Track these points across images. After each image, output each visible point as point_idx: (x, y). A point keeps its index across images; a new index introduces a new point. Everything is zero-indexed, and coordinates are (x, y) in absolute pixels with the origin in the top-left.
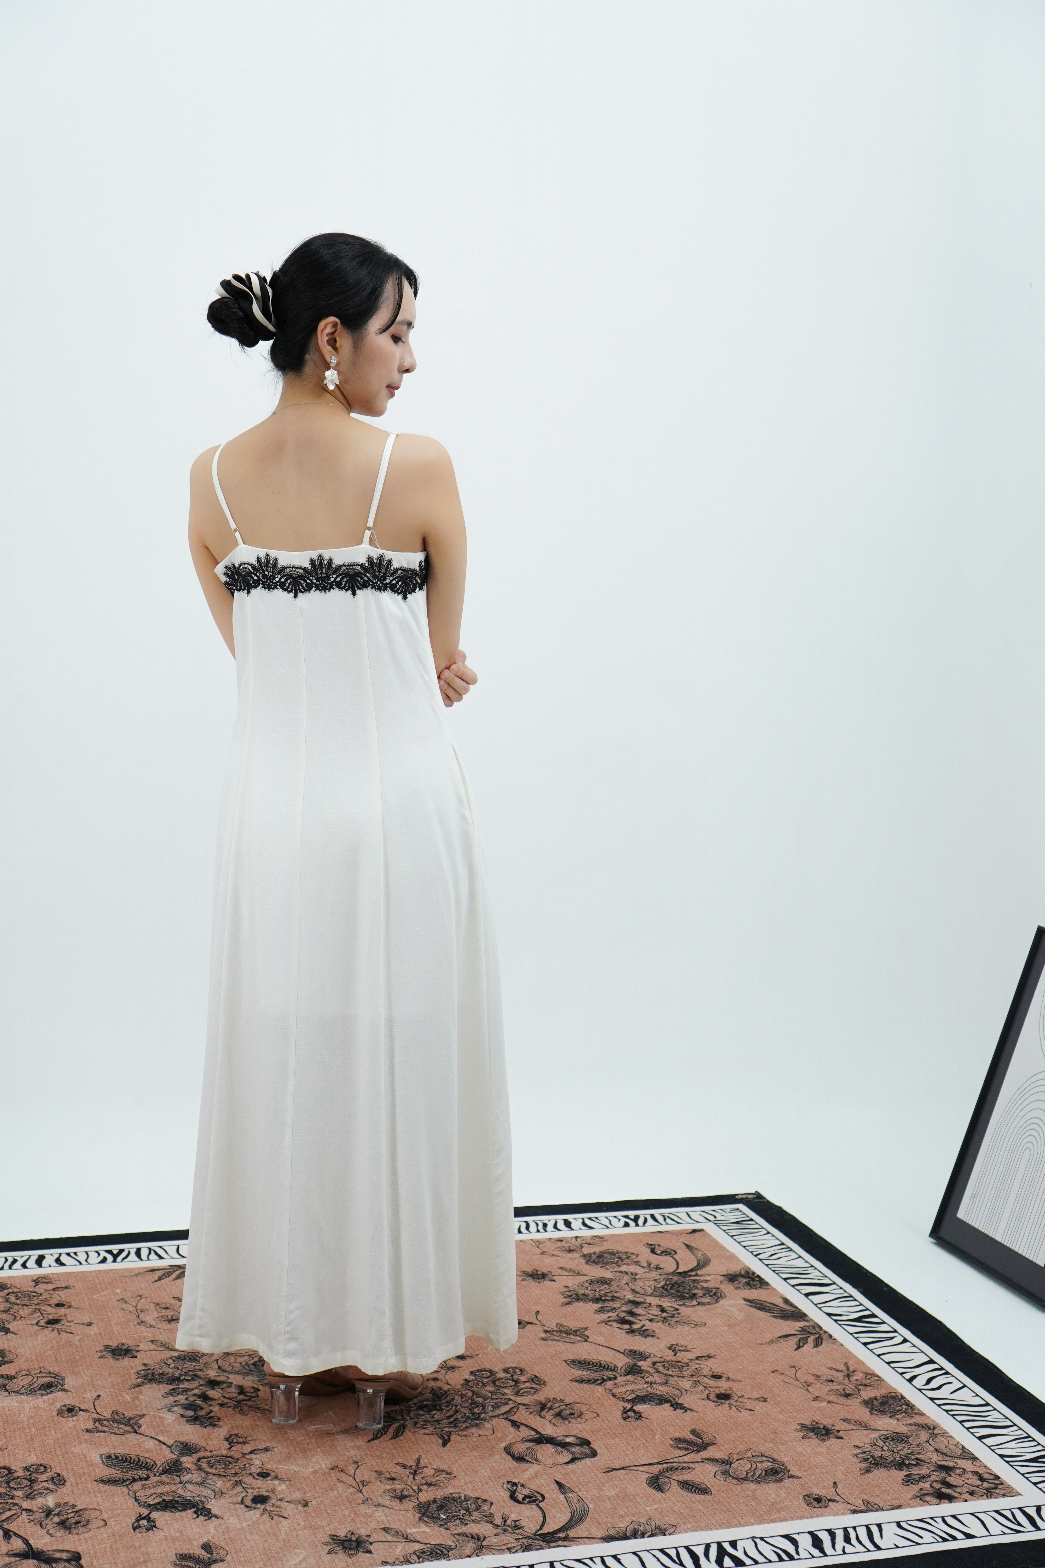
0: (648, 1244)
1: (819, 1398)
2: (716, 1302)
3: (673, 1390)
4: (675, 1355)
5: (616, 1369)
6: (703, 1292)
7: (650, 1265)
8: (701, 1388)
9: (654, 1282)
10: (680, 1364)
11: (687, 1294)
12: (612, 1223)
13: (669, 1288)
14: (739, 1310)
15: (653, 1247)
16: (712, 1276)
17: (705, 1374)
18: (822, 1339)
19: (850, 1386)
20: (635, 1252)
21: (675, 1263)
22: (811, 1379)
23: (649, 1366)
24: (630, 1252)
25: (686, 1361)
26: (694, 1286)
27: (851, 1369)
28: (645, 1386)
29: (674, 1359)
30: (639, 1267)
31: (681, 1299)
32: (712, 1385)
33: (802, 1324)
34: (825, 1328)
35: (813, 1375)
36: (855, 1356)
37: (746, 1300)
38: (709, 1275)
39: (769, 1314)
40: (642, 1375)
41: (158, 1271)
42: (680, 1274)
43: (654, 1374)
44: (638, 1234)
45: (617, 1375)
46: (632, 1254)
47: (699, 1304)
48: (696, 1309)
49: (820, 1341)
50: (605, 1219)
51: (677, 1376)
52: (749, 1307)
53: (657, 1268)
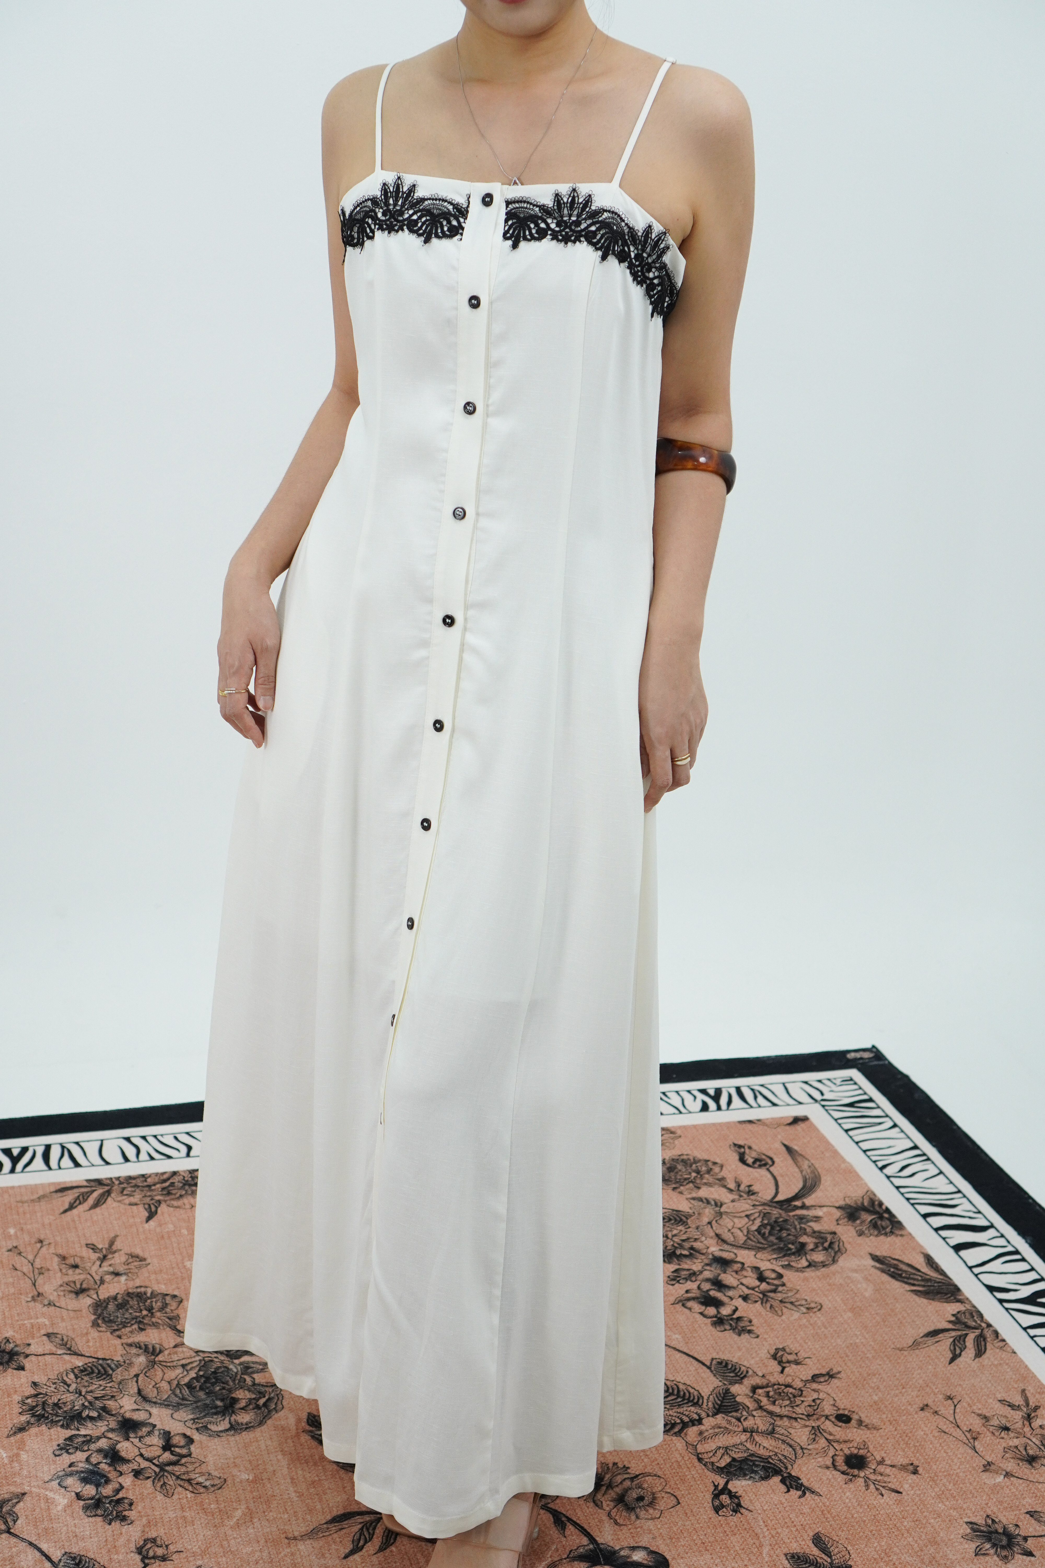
0: (735, 1145)
1: (993, 1467)
2: (834, 1261)
3: (783, 1447)
4: (782, 1372)
5: (701, 1401)
6: (814, 1240)
7: (739, 1186)
8: (822, 1442)
9: (746, 1220)
10: (791, 1390)
11: (793, 1244)
12: (686, 1103)
13: (767, 1232)
14: (866, 1279)
15: (742, 1150)
16: (825, 1209)
17: (827, 1412)
18: (985, 1339)
19: (1034, 1440)
20: (718, 1161)
21: (773, 1181)
22: (976, 1424)
23: (747, 1395)
24: (712, 1160)
25: (798, 1384)
26: (801, 1228)
27: (1032, 1404)
28: (744, 1437)
29: (781, 1379)
30: (724, 1190)
31: (784, 1256)
32: (838, 1437)
33: (954, 1308)
34: (987, 1316)
35: (979, 1415)
36: (1034, 1376)
37: (876, 1258)
38: (820, 1207)
39: (908, 1287)
40: (738, 1415)
41: (69, 1192)
42: (781, 1203)
43: (754, 1413)
44: (721, 1124)
45: (703, 1415)
46: (715, 1163)
47: (810, 1266)
48: (806, 1274)
49: (983, 1343)
50: (675, 1094)
51: (787, 1417)
52: (878, 1273)
53: (749, 1191)
